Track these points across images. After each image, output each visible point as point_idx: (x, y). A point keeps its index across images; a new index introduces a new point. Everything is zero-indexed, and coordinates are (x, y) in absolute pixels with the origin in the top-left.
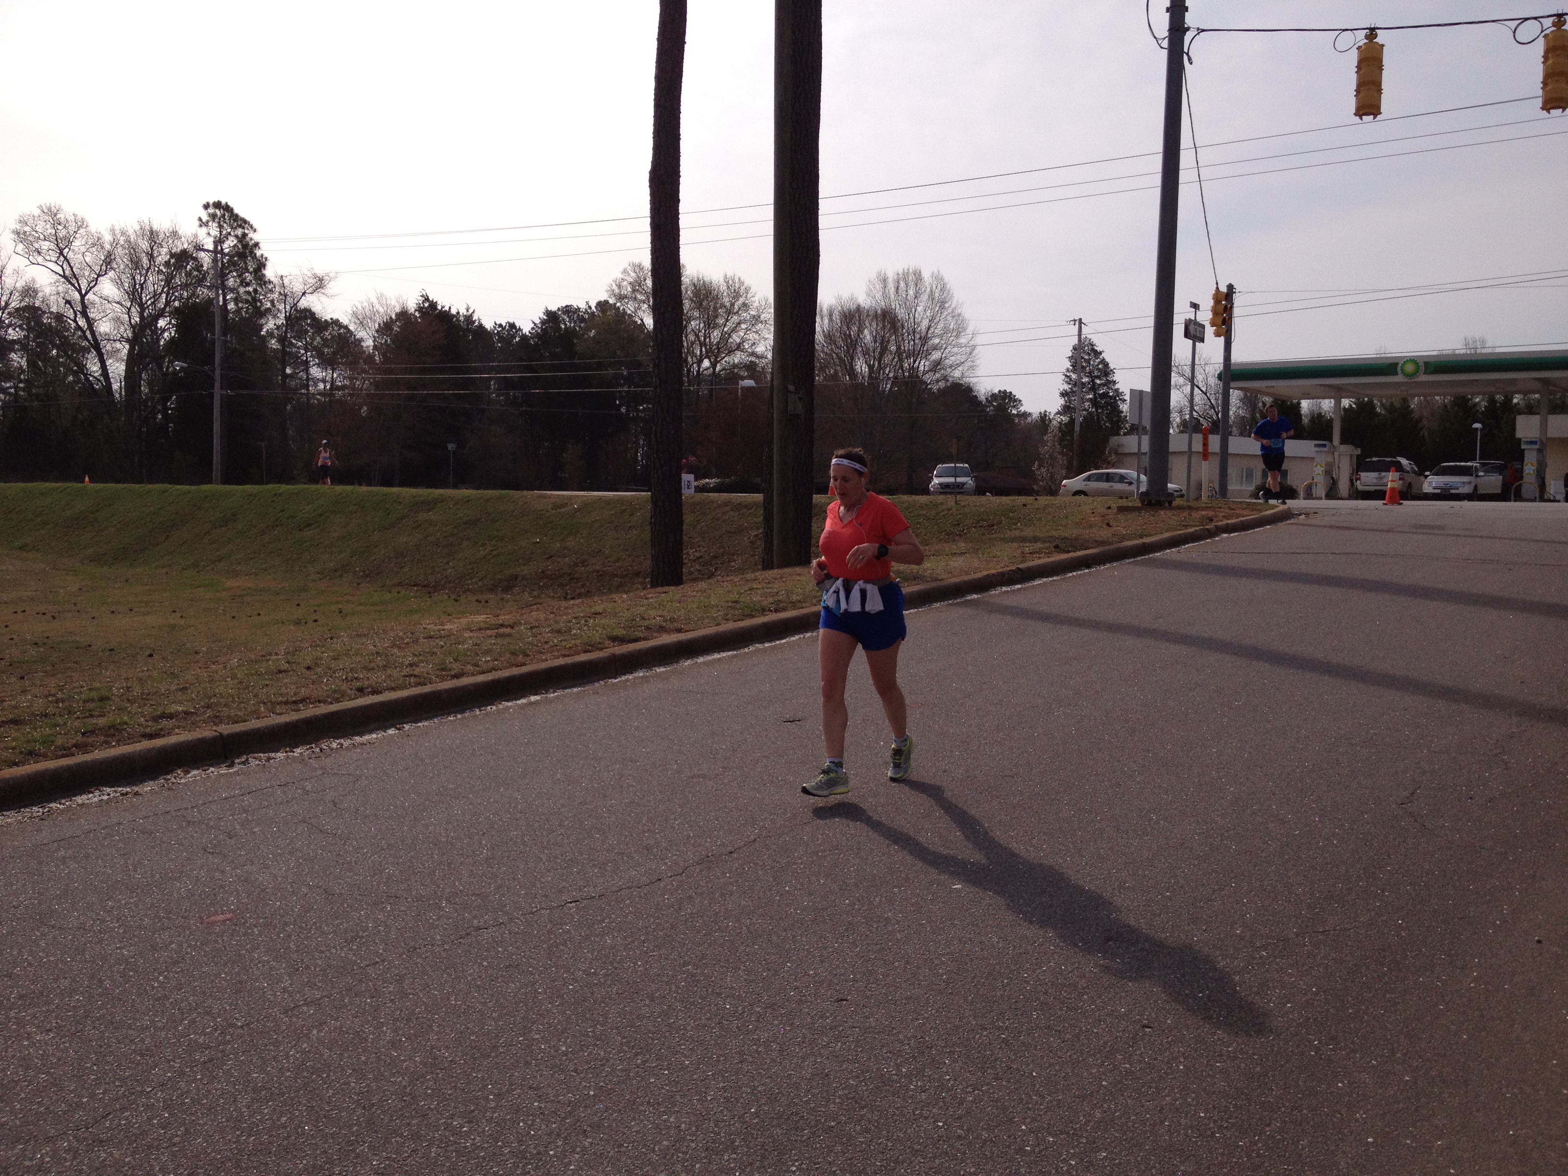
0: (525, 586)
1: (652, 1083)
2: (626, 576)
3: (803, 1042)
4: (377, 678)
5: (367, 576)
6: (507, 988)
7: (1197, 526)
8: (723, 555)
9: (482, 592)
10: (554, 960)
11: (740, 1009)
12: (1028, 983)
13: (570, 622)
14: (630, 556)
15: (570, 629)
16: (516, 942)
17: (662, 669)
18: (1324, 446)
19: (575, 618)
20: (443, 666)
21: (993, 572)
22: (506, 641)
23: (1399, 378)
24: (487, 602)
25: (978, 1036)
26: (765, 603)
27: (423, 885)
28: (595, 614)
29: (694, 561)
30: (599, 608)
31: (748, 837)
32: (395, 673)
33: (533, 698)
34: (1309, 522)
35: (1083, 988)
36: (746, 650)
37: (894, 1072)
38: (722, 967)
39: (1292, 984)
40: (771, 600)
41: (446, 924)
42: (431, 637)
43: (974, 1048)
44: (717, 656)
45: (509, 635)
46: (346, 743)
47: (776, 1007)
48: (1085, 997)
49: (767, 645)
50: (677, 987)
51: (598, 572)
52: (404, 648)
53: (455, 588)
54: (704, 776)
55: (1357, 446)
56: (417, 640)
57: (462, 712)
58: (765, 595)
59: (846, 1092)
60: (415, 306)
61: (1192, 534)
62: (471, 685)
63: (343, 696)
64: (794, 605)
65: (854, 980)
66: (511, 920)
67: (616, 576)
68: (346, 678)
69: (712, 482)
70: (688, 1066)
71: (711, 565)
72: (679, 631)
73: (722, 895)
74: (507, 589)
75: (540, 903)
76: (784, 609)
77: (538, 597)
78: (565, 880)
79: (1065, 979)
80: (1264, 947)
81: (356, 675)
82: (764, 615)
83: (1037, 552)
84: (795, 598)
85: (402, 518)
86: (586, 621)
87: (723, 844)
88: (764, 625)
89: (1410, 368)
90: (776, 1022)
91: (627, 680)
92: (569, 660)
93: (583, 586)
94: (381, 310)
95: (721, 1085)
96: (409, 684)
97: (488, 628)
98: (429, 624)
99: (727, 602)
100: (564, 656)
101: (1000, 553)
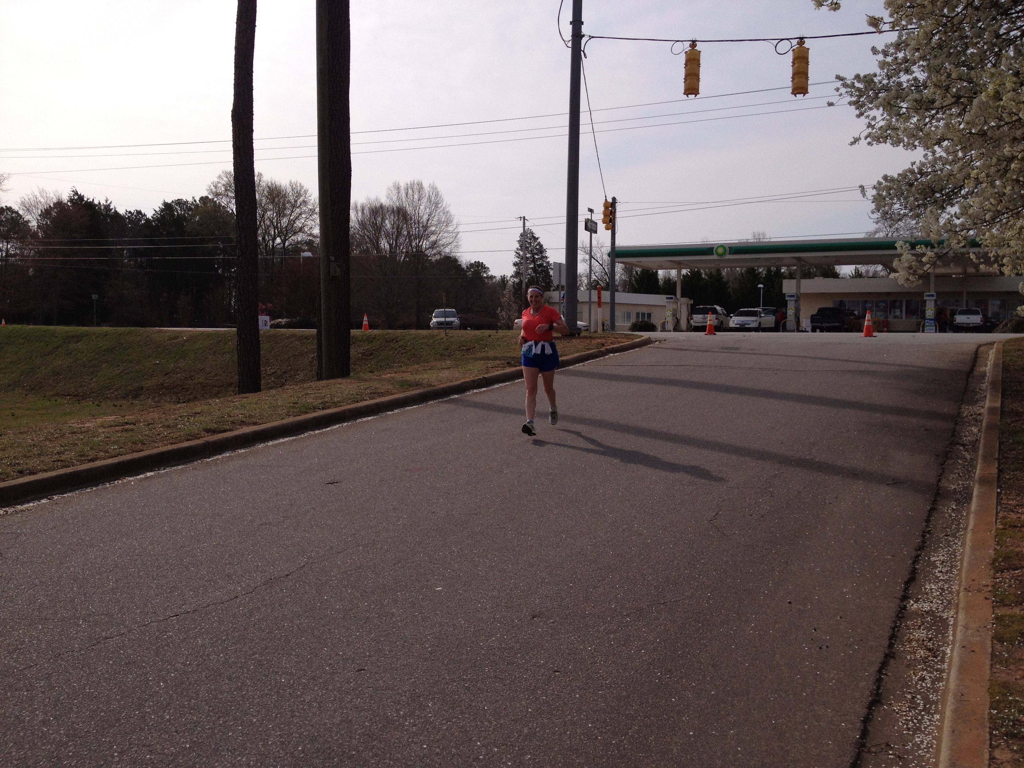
0: (149, 395)
1: (230, 736)
2: (222, 386)
3: (334, 700)
4: (33, 463)
5: (33, 389)
6: (127, 678)
7: (594, 349)
8: (290, 370)
9: (117, 399)
10: (160, 657)
11: (292, 681)
12: (482, 648)
13: (176, 419)
14: (225, 372)
15: (177, 425)
16: (133, 646)
17: (243, 451)
18: (672, 298)
19: (180, 417)
20: (82, 453)
21: (468, 380)
22: (131, 433)
23: (714, 257)
24: (121, 406)
25: (450, 687)
26: (315, 404)
27: (65, 610)
28: (196, 414)
29: (270, 375)
30: (199, 410)
31: (299, 564)
32: (47, 459)
33: (149, 474)
34: (661, 346)
35: (517, 650)
36: (302, 436)
37: (395, 715)
38: (279, 654)
39: (645, 638)
40: (320, 401)
41: (82, 636)
42: (74, 433)
43: (448, 695)
44: (281, 440)
45: (132, 430)
46: (10, 510)
47: (316, 678)
48: (519, 655)
49: (317, 432)
50: (248, 670)
51: (202, 383)
52: (54, 441)
53: (98, 397)
54: (270, 524)
55: (690, 299)
56: (64, 434)
57: (97, 485)
58: (316, 398)
59: (363, 731)
60: (68, 198)
61: (591, 354)
62: (103, 466)
63: (8, 476)
64: (336, 404)
65: (369, 656)
66: (130, 631)
67: (215, 386)
68: (10, 464)
69: (283, 321)
70: (255, 723)
71: (282, 378)
72: (255, 424)
73: (280, 605)
74: (135, 397)
75: (151, 617)
76: (329, 408)
77: (159, 402)
78: (169, 601)
79: (506, 644)
80: (628, 615)
81: (18, 462)
82: (315, 412)
83: (496, 367)
84: (336, 400)
85: (57, 348)
86: (188, 419)
87: (282, 569)
88: (315, 418)
89: (720, 251)
90: (316, 688)
91: (218, 459)
92: (175, 447)
93: (191, 394)
94: (43, 201)
95: (279, 733)
96: (57, 467)
97: (117, 426)
98: (74, 424)
99: (290, 403)
100: (172, 444)
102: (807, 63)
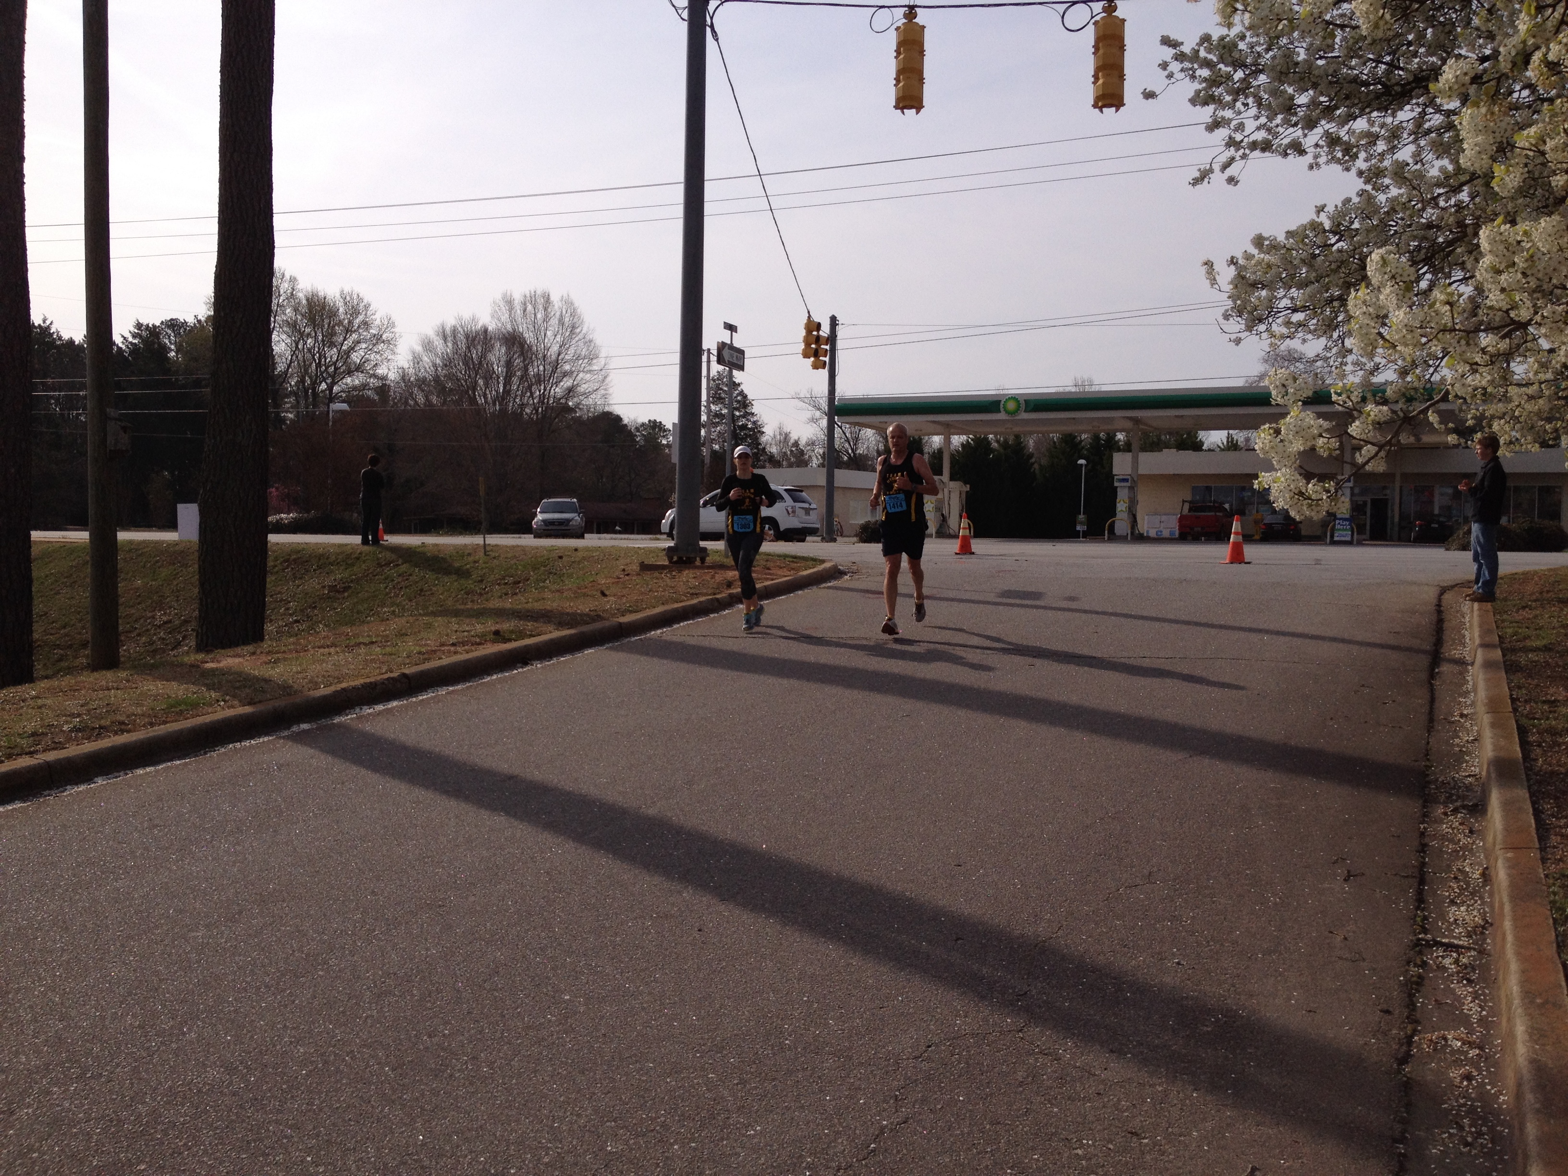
23: (1002, 416)
34: (852, 585)
101: (410, 645)
102: (1122, 48)
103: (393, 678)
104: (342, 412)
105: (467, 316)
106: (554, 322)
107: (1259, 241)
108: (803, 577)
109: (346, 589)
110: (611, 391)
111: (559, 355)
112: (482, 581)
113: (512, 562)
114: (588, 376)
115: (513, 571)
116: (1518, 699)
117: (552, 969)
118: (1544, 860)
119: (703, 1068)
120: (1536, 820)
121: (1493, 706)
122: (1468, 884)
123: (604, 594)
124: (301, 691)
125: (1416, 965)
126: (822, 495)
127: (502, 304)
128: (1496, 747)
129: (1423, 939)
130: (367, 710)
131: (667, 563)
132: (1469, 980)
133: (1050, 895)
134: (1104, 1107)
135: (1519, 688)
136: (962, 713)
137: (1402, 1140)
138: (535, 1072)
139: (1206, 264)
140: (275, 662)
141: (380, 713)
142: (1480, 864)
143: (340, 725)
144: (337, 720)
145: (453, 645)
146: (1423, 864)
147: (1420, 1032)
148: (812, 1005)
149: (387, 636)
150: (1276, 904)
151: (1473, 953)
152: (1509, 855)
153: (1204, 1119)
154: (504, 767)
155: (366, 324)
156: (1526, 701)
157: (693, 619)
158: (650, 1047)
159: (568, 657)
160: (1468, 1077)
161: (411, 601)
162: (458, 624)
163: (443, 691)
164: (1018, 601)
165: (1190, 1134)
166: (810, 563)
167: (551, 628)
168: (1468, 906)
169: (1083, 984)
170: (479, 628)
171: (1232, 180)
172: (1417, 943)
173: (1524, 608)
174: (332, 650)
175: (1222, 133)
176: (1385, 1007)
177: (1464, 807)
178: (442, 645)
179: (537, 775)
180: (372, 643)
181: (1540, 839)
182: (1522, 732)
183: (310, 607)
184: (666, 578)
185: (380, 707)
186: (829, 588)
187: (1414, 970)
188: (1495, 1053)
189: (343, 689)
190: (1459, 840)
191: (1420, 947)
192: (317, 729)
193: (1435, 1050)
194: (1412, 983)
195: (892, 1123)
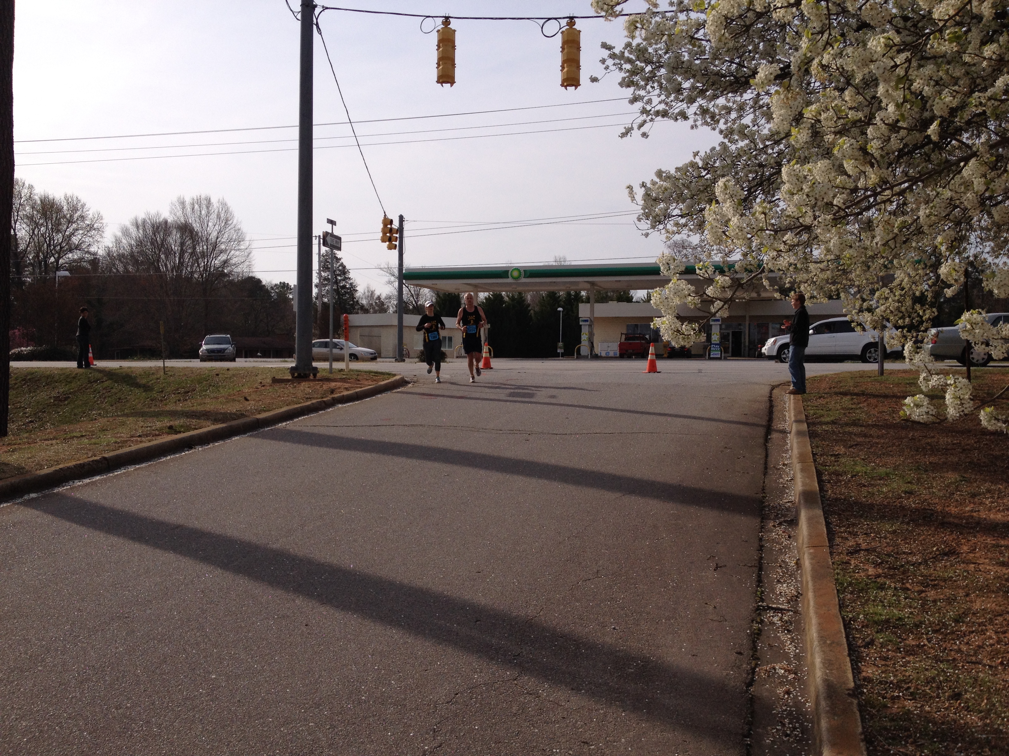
7: (317, 398)
23: (510, 280)
61: (307, 406)
101: (109, 438)
103: (96, 461)
104: (65, 277)
105: (153, 212)
106: (214, 216)
107: (659, 173)
108: (381, 385)
109: (66, 399)
110: (253, 263)
111: (217, 238)
112: (162, 391)
113: (184, 379)
114: (238, 253)
115: (184, 385)
116: (816, 454)
117: (204, 657)
118: (831, 553)
119: (305, 720)
120: (827, 528)
121: (802, 459)
122: (787, 569)
123: (246, 399)
124: (30, 471)
125: (757, 622)
126: (395, 331)
127: (177, 204)
128: (804, 484)
129: (761, 606)
130: (78, 483)
131: (290, 378)
132: (788, 631)
133: (536, 589)
134: (567, 726)
135: (817, 447)
136: (482, 473)
137: (748, 735)
138: (191, 729)
139: (628, 187)
140: (13, 451)
141: (88, 484)
142: (795, 557)
143: (58, 494)
144: (56, 490)
145: (140, 436)
146: (761, 558)
147: (759, 665)
148: (381, 672)
149: (93, 431)
150: (673, 587)
151: (791, 613)
152: (812, 551)
153: (628, 731)
154: (173, 519)
155: (82, 217)
156: (821, 455)
157: (308, 415)
158: (270, 708)
159: (221, 442)
160: (788, 692)
161: (112, 406)
162: (143, 422)
163: (131, 468)
164: (519, 399)
165: (620, 740)
166: (386, 376)
167: (209, 423)
168: (788, 583)
169: (555, 645)
170: (158, 424)
171: (644, 135)
172: (758, 608)
173: (820, 398)
174: (54, 442)
175: (639, 105)
176: (739, 650)
177: (785, 521)
178: (132, 437)
179: (196, 524)
180: (82, 436)
181: (830, 540)
182: (819, 474)
183: (40, 411)
184: (290, 388)
185: (87, 481)
186: (398, 392)
187: (755, 626)
188: (804, 676)
189: (61, 469)
190: (783, 542)
191: (760, 611)
192: (42, 497)
193: (769, 676)
194: (755, 634)
195: (431, 748)
